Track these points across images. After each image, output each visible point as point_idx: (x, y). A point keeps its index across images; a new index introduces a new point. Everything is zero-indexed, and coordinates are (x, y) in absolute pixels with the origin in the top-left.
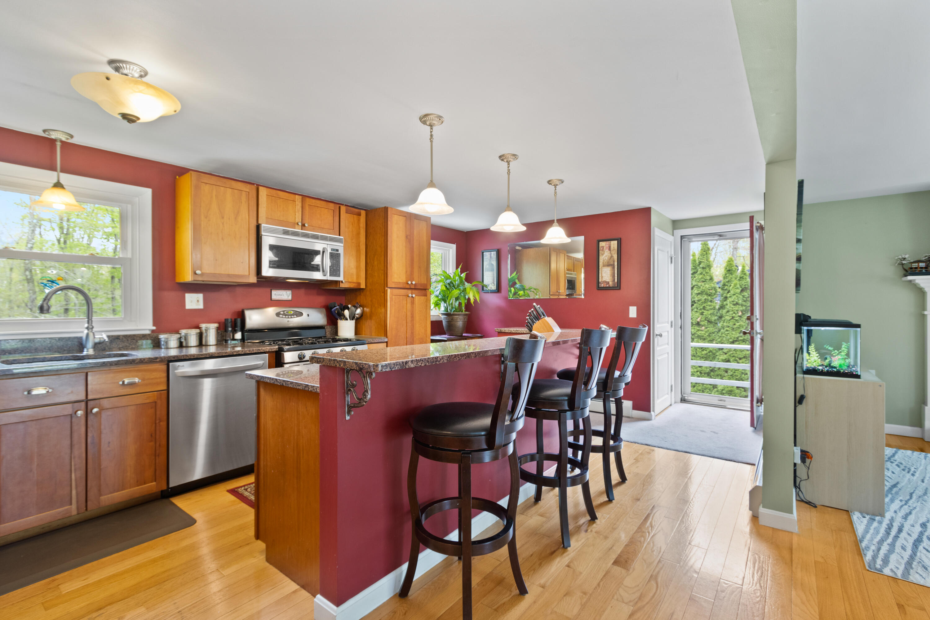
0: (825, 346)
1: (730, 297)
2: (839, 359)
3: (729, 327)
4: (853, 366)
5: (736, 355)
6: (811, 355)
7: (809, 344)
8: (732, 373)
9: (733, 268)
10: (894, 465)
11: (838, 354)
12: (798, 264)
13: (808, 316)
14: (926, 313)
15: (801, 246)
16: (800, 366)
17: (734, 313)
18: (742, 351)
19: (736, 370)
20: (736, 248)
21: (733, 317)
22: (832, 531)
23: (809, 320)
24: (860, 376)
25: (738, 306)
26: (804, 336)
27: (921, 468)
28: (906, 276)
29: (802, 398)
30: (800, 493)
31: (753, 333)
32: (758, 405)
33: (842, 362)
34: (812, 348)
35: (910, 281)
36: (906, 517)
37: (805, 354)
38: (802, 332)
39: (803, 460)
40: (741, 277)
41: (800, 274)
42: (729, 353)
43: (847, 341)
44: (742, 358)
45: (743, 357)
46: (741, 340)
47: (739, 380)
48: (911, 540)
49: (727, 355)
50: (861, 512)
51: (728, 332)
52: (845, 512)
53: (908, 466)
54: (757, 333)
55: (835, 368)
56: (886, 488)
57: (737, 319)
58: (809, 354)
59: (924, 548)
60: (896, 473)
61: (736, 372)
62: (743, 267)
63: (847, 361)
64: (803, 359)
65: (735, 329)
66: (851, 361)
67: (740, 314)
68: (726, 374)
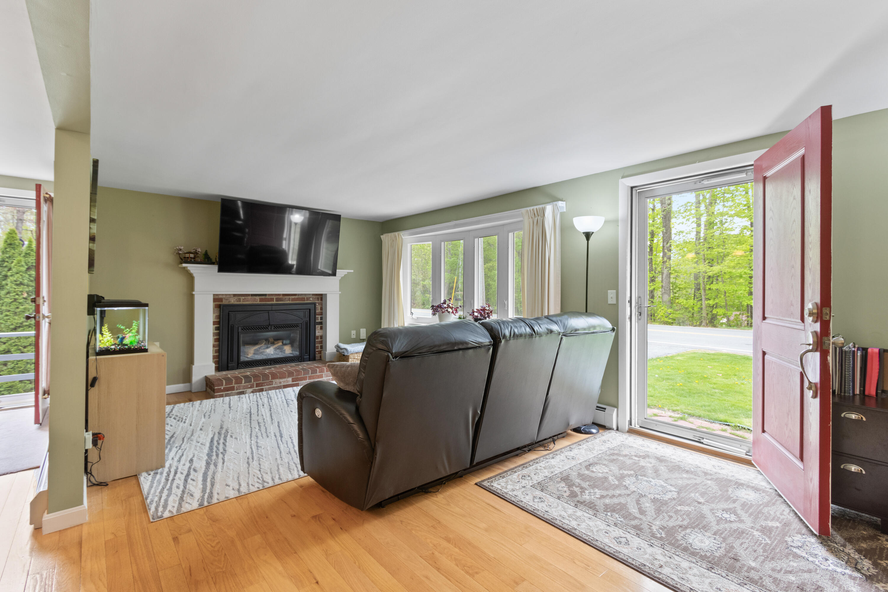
0: (118, 326)
1: (12, 276)
2: (130, 336)
3: (9, 311)
4: (142, 342)
5: (19, 343)
6: (104, 336)
7: (102, 325)
8: (13, 365)
9: (16, 241)
10: (172, 419)
11: (129, 332)
12: (91, 245)
13: (102, 297)
14: (194, 293)
15: (94, 226)
16: (93, 348)
17: (17, 294)
18: (27, 338)
19: (19, 361)
20: (21, 220)
21: (15, 300)
22: (122, 501)
23: (103, 301)
24: (147, 349)
25: (22, 286)
26: (98, 317)
27: (190, 414)
28: (181, 263)
29: (95, 379)
30: (92, 478)
31: (39, 317)
32: (44, 397)
33: (133, 339)
34: (105, 329)
35: (184, 268)
36: (179, 461)
37: (98, 335)
38: (96, 313)
39: (95, 443)
40: (26, 254)
41: (94, 254)
42: (9, 343)
43: (137, 319)
44: (28, 346)
45: (28, 344)
46: (26, 325)
47: (23, 373)
48: (183, 477)
49: (7, 344)
50: (147, 471)
51: (8, 318)
52: (134, 477)
53: (181, 416)
54: (44, 317)
55: (127, 345)
56: (166, 441)
57: (20, 301)
58: (102, 334)
59: (191, 479)
60: (173, 425)
61: (20, 362)
62: (30, 242)
63: (137, 337)
64: (96, 339)
65: (18, 314)
66: (140, 337)
67: (25, 295)
68: (5, 368)
